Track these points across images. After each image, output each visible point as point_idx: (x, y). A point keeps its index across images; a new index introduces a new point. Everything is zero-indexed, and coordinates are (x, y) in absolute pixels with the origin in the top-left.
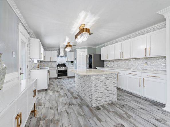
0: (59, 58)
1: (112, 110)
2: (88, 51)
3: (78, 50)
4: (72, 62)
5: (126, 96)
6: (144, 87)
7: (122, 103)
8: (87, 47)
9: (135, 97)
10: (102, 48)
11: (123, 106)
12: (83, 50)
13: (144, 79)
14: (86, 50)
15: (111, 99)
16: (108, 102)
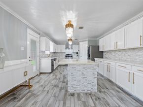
0: (67, 50)
1: (83, 100)
2: (89, 43)
3: (80, 43)
4: (77, 53)
5: (113, 90)
6: (133, 83)
7: (101, 95)
8: (87, 39)
9: (124, 94)
10: (100, 40)
11: (99, 99)
12: (84, 42)
13: (133, 74)
14: (87, 42)
15: (90, 89)
16: (86, 91)
